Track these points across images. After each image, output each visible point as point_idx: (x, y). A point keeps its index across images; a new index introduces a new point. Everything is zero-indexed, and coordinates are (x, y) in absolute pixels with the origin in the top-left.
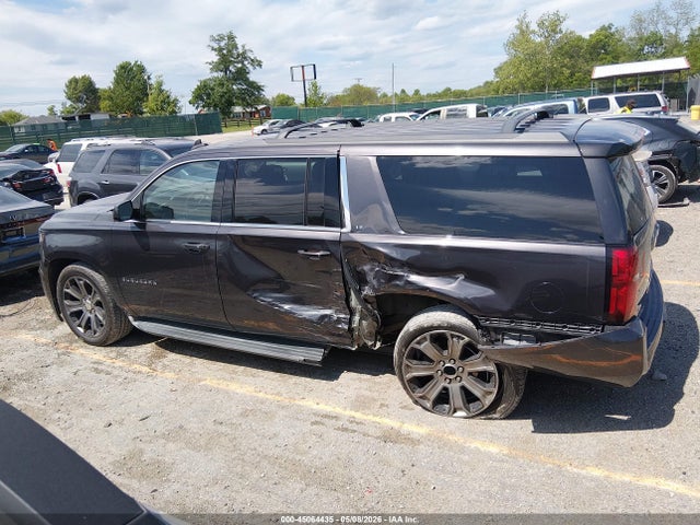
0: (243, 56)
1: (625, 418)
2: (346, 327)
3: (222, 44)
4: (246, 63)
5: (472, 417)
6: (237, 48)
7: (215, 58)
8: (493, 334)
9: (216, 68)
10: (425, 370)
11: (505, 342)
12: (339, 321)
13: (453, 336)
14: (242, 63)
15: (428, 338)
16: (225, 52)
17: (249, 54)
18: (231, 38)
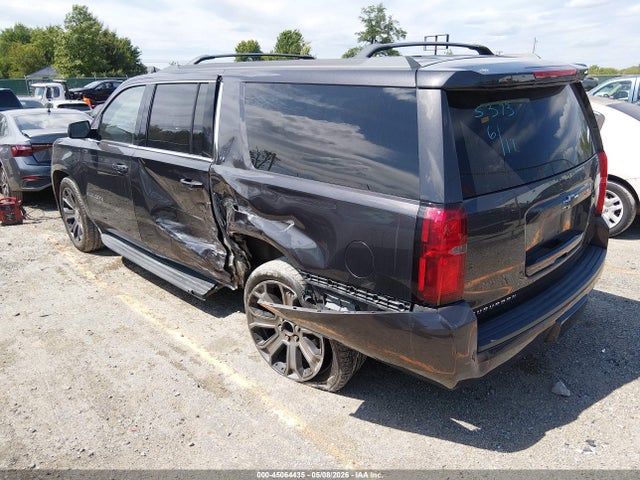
0: (389, 27)
1: (471, 427)
2: (223, 264)
3: (372, 15)
4: (391, 33)
5: (305, 382)
6: (384, 20)
7: (363, 28)
8: (317, 294)
9: (363, 38)
10: (267, 321)
11: (328, 305)
12: (218, 257)
13: (285, 290)
14: (388, 34)
15: (265, 287)
16: (374, 23)
17: (395, 25)
18: (381, 10)
